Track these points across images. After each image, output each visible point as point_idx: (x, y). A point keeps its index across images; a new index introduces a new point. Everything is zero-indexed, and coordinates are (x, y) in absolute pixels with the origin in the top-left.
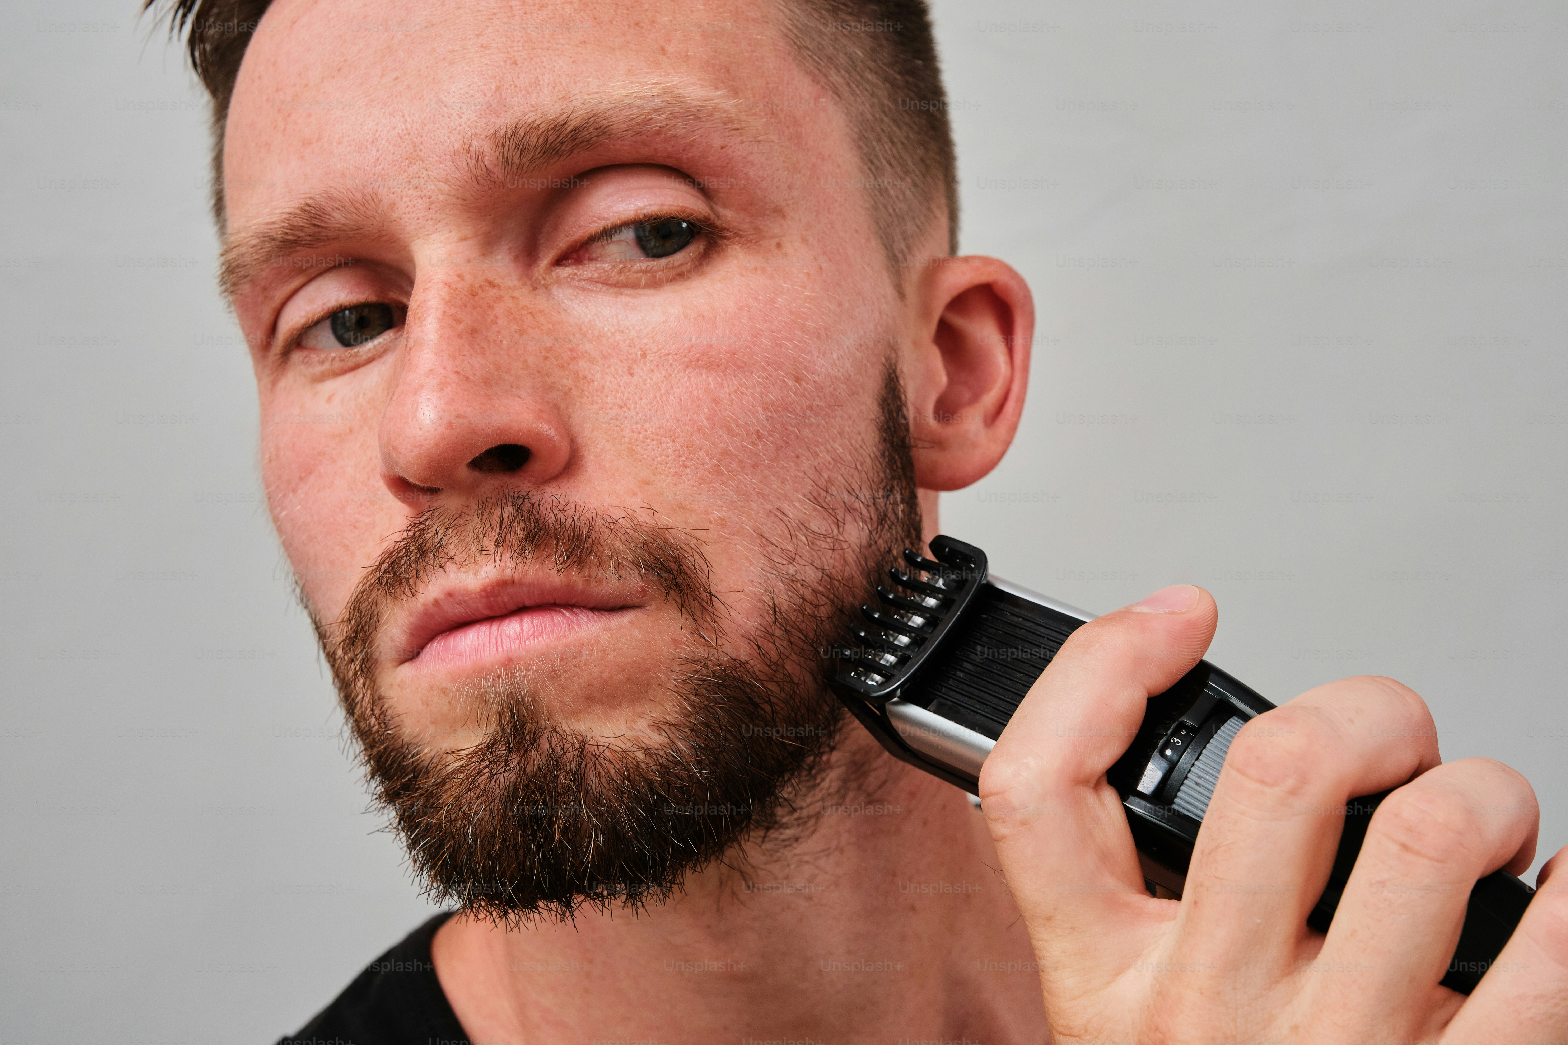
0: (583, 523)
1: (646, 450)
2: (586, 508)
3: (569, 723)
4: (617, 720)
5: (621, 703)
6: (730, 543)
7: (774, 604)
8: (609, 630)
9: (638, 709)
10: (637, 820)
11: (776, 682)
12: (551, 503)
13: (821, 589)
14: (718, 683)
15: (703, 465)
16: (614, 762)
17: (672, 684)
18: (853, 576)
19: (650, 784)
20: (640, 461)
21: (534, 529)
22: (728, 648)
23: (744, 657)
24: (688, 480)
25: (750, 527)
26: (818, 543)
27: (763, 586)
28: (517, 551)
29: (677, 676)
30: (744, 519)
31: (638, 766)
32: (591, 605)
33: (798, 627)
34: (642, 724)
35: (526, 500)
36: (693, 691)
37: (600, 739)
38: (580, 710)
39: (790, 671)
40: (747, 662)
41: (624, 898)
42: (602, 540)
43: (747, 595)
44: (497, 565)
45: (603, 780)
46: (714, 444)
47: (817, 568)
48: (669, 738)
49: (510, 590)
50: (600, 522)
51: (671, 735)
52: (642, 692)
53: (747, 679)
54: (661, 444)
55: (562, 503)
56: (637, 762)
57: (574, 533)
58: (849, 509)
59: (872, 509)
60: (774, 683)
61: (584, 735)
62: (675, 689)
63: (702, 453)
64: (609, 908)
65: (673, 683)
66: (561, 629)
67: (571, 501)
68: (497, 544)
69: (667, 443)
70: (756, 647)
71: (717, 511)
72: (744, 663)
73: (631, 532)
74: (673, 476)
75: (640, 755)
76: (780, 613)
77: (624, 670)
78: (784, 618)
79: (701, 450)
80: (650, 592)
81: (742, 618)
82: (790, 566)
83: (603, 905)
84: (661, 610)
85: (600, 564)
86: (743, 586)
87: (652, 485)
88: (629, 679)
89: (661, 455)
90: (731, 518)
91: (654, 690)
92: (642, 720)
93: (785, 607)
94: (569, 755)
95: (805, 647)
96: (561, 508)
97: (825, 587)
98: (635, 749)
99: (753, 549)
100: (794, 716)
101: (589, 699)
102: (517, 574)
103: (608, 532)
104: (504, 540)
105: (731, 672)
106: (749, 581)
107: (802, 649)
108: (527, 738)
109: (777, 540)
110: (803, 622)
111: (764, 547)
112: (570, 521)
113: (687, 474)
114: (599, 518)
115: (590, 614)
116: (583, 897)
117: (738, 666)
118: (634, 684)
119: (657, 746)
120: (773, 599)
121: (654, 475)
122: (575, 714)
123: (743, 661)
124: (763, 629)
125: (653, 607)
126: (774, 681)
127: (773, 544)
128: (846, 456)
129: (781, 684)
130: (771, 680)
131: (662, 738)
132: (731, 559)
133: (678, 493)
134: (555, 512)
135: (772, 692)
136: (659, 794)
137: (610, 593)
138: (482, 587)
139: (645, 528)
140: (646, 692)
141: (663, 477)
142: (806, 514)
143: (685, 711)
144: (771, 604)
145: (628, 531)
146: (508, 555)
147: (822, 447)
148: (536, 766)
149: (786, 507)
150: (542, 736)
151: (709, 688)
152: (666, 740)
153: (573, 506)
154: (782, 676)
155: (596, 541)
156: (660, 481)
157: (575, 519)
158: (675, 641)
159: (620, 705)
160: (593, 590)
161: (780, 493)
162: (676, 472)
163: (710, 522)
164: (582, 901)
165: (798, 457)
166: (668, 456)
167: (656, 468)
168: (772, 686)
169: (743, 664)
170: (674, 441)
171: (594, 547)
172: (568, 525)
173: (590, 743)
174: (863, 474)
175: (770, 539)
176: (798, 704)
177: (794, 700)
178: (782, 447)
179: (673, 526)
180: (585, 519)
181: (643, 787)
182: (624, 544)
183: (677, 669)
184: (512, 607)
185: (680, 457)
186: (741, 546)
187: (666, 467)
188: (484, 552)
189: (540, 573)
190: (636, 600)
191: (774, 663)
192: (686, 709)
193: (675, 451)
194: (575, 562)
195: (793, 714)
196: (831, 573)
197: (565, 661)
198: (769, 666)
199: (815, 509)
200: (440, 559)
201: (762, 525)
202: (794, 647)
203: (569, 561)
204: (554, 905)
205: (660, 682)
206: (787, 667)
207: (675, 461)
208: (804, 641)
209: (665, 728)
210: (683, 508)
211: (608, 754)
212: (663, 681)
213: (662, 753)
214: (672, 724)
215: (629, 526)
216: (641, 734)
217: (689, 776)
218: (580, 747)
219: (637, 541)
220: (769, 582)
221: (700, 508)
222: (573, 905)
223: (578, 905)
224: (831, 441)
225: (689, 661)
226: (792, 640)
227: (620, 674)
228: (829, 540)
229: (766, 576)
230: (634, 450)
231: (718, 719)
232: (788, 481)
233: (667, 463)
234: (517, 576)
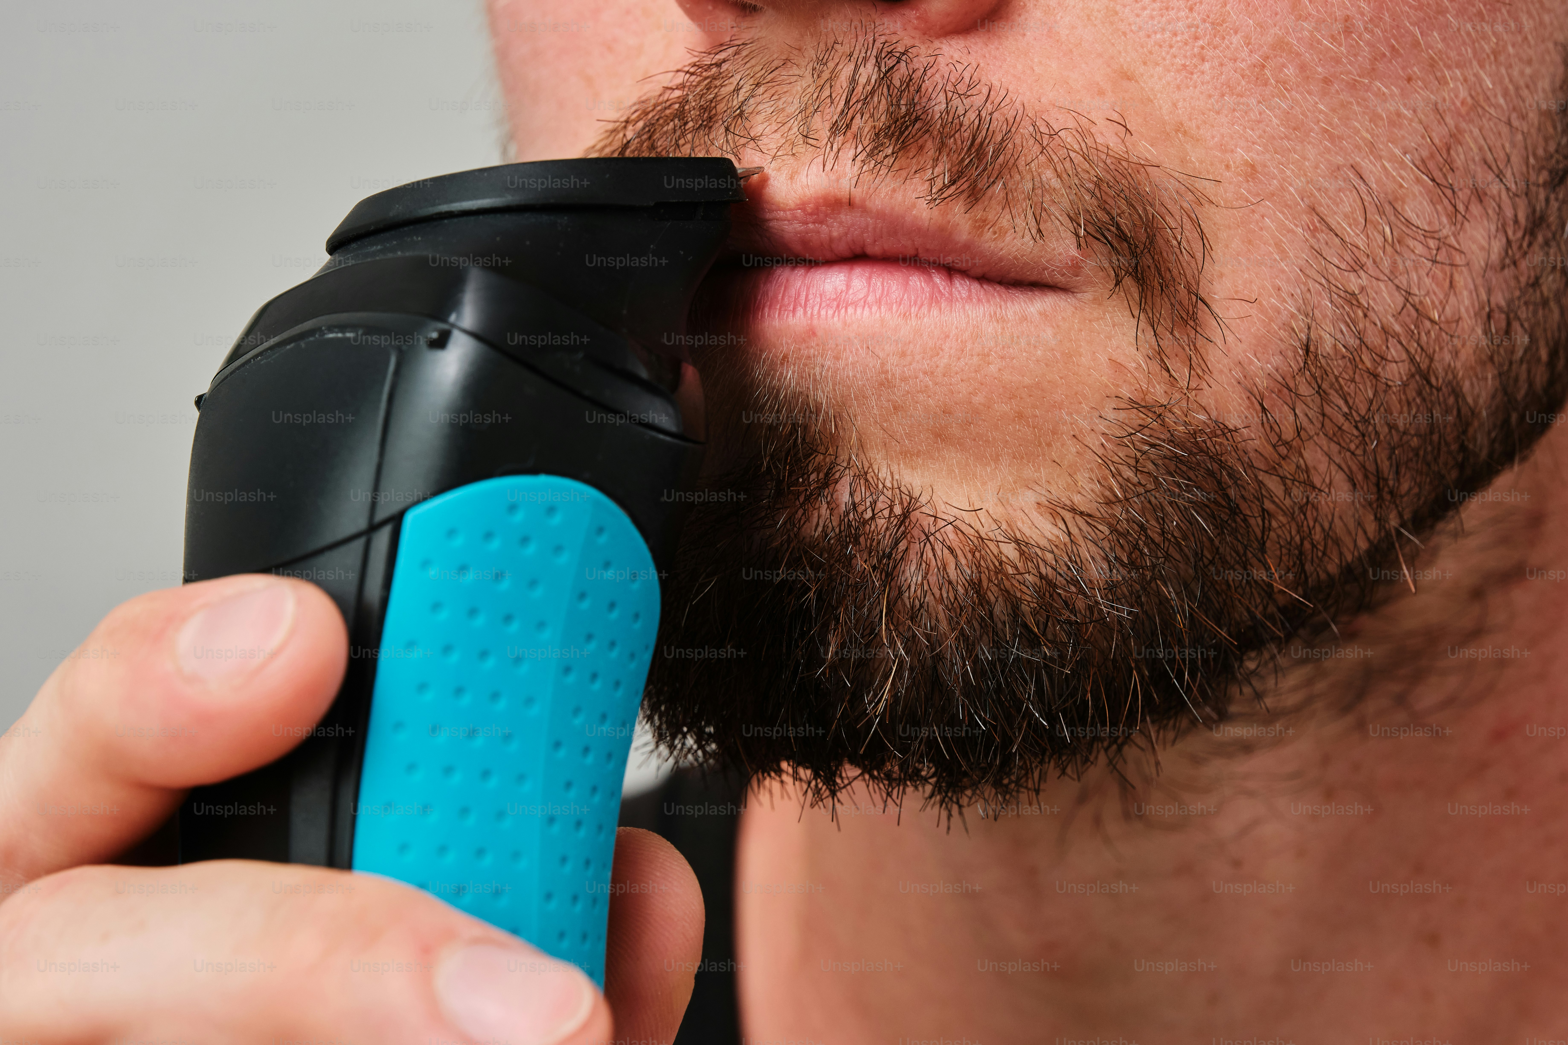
0: (994, 124)
1: (1138, 16)
2: (1007, 100)
3: (895, 468)
4: (984, 484)
5: (998, 456)
6: (1253, 211)
7: (1308, 339)
8: (1002, 320)
9: (1029, 472)
10: (976, 661)
11: (1281, 478)
12: (946, 76)
13: (1397, 328)
14: (1176, 456)
15: (1235, 60)
16: (959, 553)
17: (1094, 441)
18: (1460, 318)
19: (1015, 605)
20: (1125, 34)
21: (904, 117)
22: (1207, 398)
23: (1233, 421)
24: (1202, 83)
25: (1296, 190)
26: (1411, 243)
27: (1296, 301)
28: (868, 149)
29: (1108, 428)
30: (1288, 173)
31: (999, 570)
32: (979, 271)
33: (1341, 387)
34: (1028, 499)
35: (903, 64)
36: (1132, 462)
37: (941, 507)
38: (919, 451)
39: (1310, 463)
40: (1236, 430)
41: (929, 788)
42: (1021, 162)
43: (1263, 310)
44: (828, 167)
45: (933, 579)
46: (1261, 27)
47: (1398, 287)
48: (1069, 534)
49: (846, 218)
50: (1026, 129)
51: (1074, 530)
52: (1040, 445)
53: (1231, 461)
54: (1167, 9)
55: (967, 80)
56: (1001, 563)
57: (974, 140)
58: (1480, 195)
59: (1522, 203)
60: (1278, 478)
61: (916, 494)
62: (1100, 451)
63: (1236, 40)
64: (898, 802)
65: (1098, 439)
66: (915, 303)
67: (983, 81)
68: (835, 129)
69: (1179, 9)
70: (1259, 408)
71: (1242, 148)
72: (1230, 431)
73: (1078, 159)
74: (1178, 71)
75: (1010, 551)
76: (1316, 356)
77: (1013, 397)
78: (1321, 367)
79: (1236, 33)
80: (1087, 270)
81: (1245, 351)
82: (1352, 276)
83: (889, 794)
84: (1100, 304)
85: (1007, 203)
86: (1259, 295)
87: (1136, 81)
88: (1020, 416)
89: (1163, 30)
90: (1265, 166)
91: (1063, 445)
92: (1029, 493)
93: (1327, 345)
94: (881, 522)
95: (1346, 426)
96: (962, 88)
97: (1404, 325)
98: (1003, 539)
99: (1292, 231)
100: (1298, 542)
101: (940, 436)
102: (859, 190)
103: (1037, 149)
104: (848, 126)
105: (1204, 441)
106: (1273, 287)
107: (1340, 428)
108: (813, 477)
109: (1339, 223)
110: (1353, 380)
111: (1314, 231)
112: (971, 115)
113: (1203, 73)
114: (1026, 123)
115: (975, 286)
116: (858, 772)
117: (1219, 432)
118: (1029, 426)
119: (1043, 543)
120: (1309, 328)
121: (1145, 63)
122: (908, 455)
123: (1231, 427)
124: (1280, 379)
125: (1088, 296)
126: (1279, 476)
127: (1331, 230)
128: (1495, 96)
129: (1289, 482)
130: (1272, 470)
131: (1056, 531)
132: (1250, 242)
133: (1180, 104)
134: (950, 94)
135: (1268, 490)
136: (1025, 626)
137: (1015, 258)
138: (798, 202)
139: (1104, 157)
140: (1049, 445)
141: (1159, 69)
142: (1401, 186)
143: (1107, 493)
144: (1303, 337)
145: (1073, 155)
146: (852, 153)
147: (1458, 72)
148: (820, 529)
149: (1367, 165)
150: (840, 478)
151: (1160, 462)
152: (1064, 538)
153: (985, 91)
154: (1293, 468)
155: (1012, 161)
156: (1152, 76)
157: (983, 114)
158: (1117, 366)
159: (996, 459)
160: (987, 245)
161: (1363, 139)
162: (1184, 66)
163: (1228, 167)
164: (855, 778)
165: (1409, 80)
166: (1175, 34)
167: (1151, 53)
168: (1273, 484)
169: (1226, 431)
170: (1191, 9)
171: (1005, 171)
172: (966, 122)
173: (924, 509)
174: (1519, 137)
175: (1329, 220)
176: (1311, 524)
177: (1305, 515)
178: (1384, 55)
179: (1155, 161)
180: (1002, 119)
181: (1000, 609)
182: (1058, 176)
183: (1111, 415)
184: (842, 248)
185: (1196, 38)
186: (1272, 221)
187: (1168, 53)
188: (811, 141)
189: (899, 196)
190: (1059, 278)
191: (1286, 443)
192: (1111, 490)
193: (1189, 27)
194: (963, 191)
195: (1297, 539)
196: (1421, 302)
197: (909, 358)
198: (1274, 446)
199: (1418, 180)
200: (737, 138)
201: (1319, 190)
202: (1327, 421)
203: (953, 188)
204: (805, 773)
205: (1077, 433)
206: (1306, 454)
207: (1186, 44)
208: (1345, 415)
209: (1068, 516)
210: (1185, 133)
211: (952, 536)
212: (1081, 431)
213: (1049, 557)
214: (1082, 514)
215: (1076, 147)
216: (1020, 514)
217: (1090, 608)
218: (903, 514)
219: (1086, 176)
220: (1308, 295)
221: (1213, 137)
222: (838, 781)
223: (846, 782)
224: (1475, 63)
225: (1134, 404)
226: (1328, 410)
227: (1006, 404)
228: (1432, 243)
229: (1304, 284)
230: (1116, 13)
231: (1163, 519)
232: (1383, 119)
233: (1171, 47)
234: (858, 193)
